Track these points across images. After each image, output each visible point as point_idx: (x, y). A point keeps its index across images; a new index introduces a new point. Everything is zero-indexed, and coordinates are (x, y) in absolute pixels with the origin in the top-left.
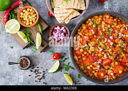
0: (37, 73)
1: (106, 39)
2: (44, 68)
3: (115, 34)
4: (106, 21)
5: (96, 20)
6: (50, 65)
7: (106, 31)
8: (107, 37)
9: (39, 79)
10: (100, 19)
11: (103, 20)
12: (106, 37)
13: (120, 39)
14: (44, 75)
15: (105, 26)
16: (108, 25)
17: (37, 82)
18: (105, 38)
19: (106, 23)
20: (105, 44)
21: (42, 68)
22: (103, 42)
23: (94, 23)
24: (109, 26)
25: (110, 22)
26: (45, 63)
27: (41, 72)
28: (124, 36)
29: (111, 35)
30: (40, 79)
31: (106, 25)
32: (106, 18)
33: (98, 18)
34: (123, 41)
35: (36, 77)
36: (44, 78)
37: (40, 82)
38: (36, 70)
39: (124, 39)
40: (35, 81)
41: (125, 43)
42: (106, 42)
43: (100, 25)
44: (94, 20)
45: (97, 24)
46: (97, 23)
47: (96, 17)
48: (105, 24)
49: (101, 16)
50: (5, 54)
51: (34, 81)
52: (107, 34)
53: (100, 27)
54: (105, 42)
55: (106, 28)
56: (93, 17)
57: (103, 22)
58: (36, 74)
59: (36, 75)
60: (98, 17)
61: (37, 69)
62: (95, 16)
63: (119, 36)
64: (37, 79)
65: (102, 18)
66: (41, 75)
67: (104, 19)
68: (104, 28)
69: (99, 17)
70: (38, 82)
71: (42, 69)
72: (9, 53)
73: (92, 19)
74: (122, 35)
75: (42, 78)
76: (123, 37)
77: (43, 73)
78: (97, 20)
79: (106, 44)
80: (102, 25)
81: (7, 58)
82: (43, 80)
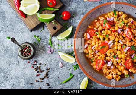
0: (39, 70)
2: (48, 65)
6: (56, 62)
14: (47, 73)
17: (38, 82)
21: (46, 65)
26: (49, 59)
27: (44, 69)
30: (43, 79)
35: (37, 76)
36: (48, 78)
37: (42, 82)
38: (38, 67)
40: (37, 81)
51: (35, 81)
58: (38, 72)
59: (37, 74)
64: (38, 79)
70: (40, 82)
71: (46, 66)
72: (5, 44)
75: (45, 77)
77: (46, 71)
81: (2, 51)
82: (46, 80)
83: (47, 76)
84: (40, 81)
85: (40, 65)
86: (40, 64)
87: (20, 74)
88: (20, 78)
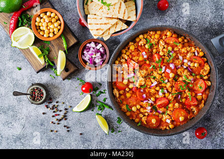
0: (55, 110)
1: (164, 67)
2: (67, 103)
3: (179, 61)
4: (166, 40)
5: (151, 37)
6: (76, 100)
7: (164, 56)
8: (166, 64)
9: (57, 120)
10: (157, 36)
11: (162, 39)
12: (164, 64)
13: (186, 69)
14: (65, 114)
15: (164, 48)
16: (168, 46)
17: (54, 123)
18: (162, 66)
19: (166, 43)
20: (161, 75)
21: (64, 103)
22: (159, 72)
23: (147, 42)
24: (170, 48)
25: (172, 42)
26: (69, 96)
27: (62, 109)
28: (192, 65)
29: (171, 61)
30: (60, 120)
31: (166, 46)
32: (166, 35)
33: (154, 35)
34: (189, 73)
35: (53, 116)
36: (66, 119)
37: (58, 124)
38: (54, 105)
39: (191, 69)
41: (192, 75)
42: (164, 73)
43: (157, 46)
44: (148, 37)
45: (152, 44)
46: (153, 42)
47: (151, 33)
48: (164, 44)
49: (159, 32)
50: (8, 79)
51: (51, 123)
52: (165, 61)
53: (157, 49)
54: (162, 72)
55: (165, 50)
56: (147, 33)
57: (161, 42)
58: (54, 112)
59: (54, 114)
60: (154, 33)
61: (56, 104)
62: (150, 31)
63: (185, 64)
64: (54, 120)
65: (161, 36)
66: (62, 114)
67: (164, 37)
68: (163, 51)
69: (156, 33)
70: (56, 125)
71: (64, 105)
72: (14, 76)
73: (146, 36)
74: (189, 63)
75: (62, 118)
76: (190, 66)
77: (64, 111)
78: (153, 37)
79: (163, 75)
80: (160, 46)
81: (11, 84)
82: (63, 122)
83: (65, 117)
84: (57, 122)
85: (57, 104)
86: (57, 102)
87: (32, 114)
88: (32, 118)
